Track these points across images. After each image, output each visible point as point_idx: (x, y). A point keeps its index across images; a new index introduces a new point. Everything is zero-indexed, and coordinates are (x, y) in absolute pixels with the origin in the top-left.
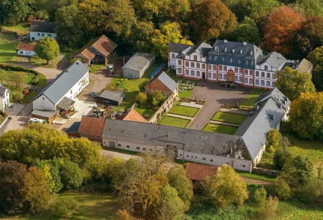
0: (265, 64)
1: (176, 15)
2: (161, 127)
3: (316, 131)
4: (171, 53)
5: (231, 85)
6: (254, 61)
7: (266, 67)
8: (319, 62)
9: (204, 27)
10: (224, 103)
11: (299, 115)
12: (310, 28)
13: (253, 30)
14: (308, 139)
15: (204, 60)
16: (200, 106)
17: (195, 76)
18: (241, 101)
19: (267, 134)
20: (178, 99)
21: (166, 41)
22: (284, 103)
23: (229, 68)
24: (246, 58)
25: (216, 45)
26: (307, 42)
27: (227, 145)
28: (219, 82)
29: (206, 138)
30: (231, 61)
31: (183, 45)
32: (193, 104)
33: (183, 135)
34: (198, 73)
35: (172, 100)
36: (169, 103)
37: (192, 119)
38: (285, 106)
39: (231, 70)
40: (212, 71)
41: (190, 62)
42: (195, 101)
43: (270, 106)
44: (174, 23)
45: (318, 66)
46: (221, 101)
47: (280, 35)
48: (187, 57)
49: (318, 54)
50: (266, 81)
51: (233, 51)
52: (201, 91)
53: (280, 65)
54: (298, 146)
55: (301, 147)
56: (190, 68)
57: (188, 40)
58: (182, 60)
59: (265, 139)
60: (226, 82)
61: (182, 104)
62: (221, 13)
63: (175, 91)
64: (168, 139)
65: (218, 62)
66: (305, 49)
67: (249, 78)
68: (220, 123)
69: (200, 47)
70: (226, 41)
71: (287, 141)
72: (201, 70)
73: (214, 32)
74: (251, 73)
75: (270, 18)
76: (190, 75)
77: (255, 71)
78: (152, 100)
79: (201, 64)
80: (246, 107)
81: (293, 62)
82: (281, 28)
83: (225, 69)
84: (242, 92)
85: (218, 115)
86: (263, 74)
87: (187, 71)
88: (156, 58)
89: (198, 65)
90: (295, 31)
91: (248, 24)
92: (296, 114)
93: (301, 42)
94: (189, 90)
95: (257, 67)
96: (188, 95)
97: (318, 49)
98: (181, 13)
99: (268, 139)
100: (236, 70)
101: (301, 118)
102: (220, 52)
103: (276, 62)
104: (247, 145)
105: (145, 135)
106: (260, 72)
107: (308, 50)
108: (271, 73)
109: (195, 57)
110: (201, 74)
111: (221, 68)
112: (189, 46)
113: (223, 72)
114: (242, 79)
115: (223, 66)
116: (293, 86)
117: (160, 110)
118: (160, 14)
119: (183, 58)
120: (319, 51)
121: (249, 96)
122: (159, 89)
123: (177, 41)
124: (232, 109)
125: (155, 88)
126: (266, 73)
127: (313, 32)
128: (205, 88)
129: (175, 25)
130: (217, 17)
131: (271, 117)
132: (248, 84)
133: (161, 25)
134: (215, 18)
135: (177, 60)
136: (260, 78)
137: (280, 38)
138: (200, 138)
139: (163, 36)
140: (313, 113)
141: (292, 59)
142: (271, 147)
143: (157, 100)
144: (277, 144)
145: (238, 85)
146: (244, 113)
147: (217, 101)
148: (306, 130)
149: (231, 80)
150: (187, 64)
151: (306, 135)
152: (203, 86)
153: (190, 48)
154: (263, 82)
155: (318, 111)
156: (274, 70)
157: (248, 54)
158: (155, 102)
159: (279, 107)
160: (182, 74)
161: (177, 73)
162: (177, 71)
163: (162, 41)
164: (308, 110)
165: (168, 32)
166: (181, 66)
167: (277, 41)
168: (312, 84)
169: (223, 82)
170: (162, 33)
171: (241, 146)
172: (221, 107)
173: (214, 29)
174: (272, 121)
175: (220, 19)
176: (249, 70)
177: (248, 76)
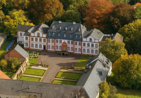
0: (90, 37)
1: (19, 5)
2: (24, 82)
3: (134, 82)
4: (19, 32)
5: (65, 53)
6: (82, 35)
7: (91, 39)
8: (128, 35)
9: (41, 13)
10: (62, 66)
11: (121, 71)
12: (119, 11)
13: (77, 14)
14: (128, 88)
15: (45, 36)
16: (46, 69)
17: (38, 48)
18: (75, 64)
19: (100, 85)
20: (29, 64)
21: (15, 24)
22: (108, 64)
23: (63, 41)
24: (76, 33)
25: (53, 25)
26: (117, 21)
27: (73, 93)
28: (56, 52)
29: (57, 89)
30: (65, 36)
31: (28, 26)
32: (40, 67)
33: (40, 87)
34: (40, 45)
35: (25, 64)
36: (24, 67)
37: (42, 77)
38: (109, 66)
39: (64, 43)
40: (51, 44)
41: (34, 38)
42: (41, 65)
43: (98, 66)
44: (20, 11)
45: (127, 38)
46: (60, 65)
47: (97, 17)
48: (32, 34)
49: (127, 29)
50: (90, 50)
51: (66, 28)
52: (44, 58)
53: (100, 38)
54: (121, 93)
55: (123, 94)
56: (34, 42)
57: (30, 22)
58: (28, 37)
59: (99, 89)
60: (62, 51)
61: (33, 67)
62: (53, 3)
63: (27, 58)
64: (30, 90)
65: (56, 37)
66: (116, 26)
67: (78, 48)
68: (62, 79)
69: (41, 27)
70: (60, 22)
71: (115, 89)
72: (43, 43)
73: (49, 17)
74: (80, 44)
75: (89, 5)
76: (34, 48)
77: (83, 42)
78: (11, 65)
79: (43, 39)
80: (79, 68)
81: (109, 35)
82: (98, 12)
83: (61, 42)
84: (74, 58)
85: (60, 74)
86: (88, 45)
87: (33, 45)
88: (8, 37)
89: (40, 40)
90: (108, 14)
91: (73, 10)
92: (119, 71)
93: (113, 22)
94: (36, 58)
95: (84, 39)
96: (35, 61)
97: (126, 25)
98: (23, 4)
99: (100, 88)
100: (69, 42)
101: (122, 73)
102: (56, 30)
103: (97, 36)
104: (87, 92)
105: (12, 88)
106: (86, 43)
107: (119, 27)
108: (94, 44)
109: (38, 34)
110: (43, 46)
111: (57, 42)
112: (32, 27)
113: (59, 44)
114: (73, 49)
115: (59, 40)
116: (112, 52)
117: (19, 72)
118: (7, 5)
119: (29, 35)
120: (128, 27)
121: (79, 61)
122: (16, 57)
123: (23, 23)
124: (69, 70)
125: (12, 57)
126: (90, 43)
127: (121, 14)
128: (46, 56)
129: (21, 12)
130: (51, 5)
131: (100, 73)
132: (78, 52)
133: (10, 13)
134: (49, 6)
135: (25, 37)
136: (86, 48)
137: (97, 19)
138: (53, 89)
139: (12, 20)
140: (131, 69)
141: (108, 34)
142: (103, 94)
143: (15, 65)
144: (107, 92)
145: (71, 53)
146: (78, 72)
147: (57, 64)
148: (126, 81)
149: (64, 50)
150: (32, 39)
151: (126, 85)
152: (45, 55)
153: (33, 28)
154: (88, 50)
155: (135, 67)
156: (97, 41)
157: (77, 31)
158: (14, 67)
159: (105, 66)
160: (28, 47)
161: (25, 46)
162: (25, 45)
163: (12, 24)
164: (127, 67)
165: (16, 17)
166: (28, 41)
167: (95, 21)
168: (126, 50)
169: (59, 51)
170: (12, 18)
171: (83, 93)
172: (61, 69)
173: (49, 14)
174: (101, 76)
175: (53, 7)
176: (78, 42)
177: (78, 47)
